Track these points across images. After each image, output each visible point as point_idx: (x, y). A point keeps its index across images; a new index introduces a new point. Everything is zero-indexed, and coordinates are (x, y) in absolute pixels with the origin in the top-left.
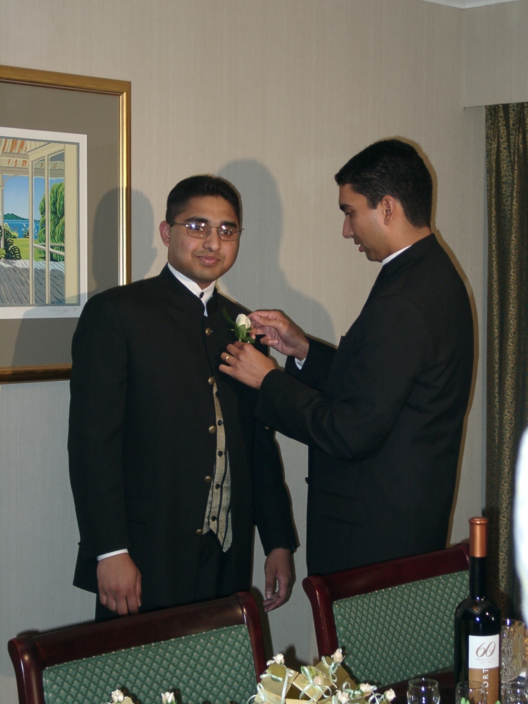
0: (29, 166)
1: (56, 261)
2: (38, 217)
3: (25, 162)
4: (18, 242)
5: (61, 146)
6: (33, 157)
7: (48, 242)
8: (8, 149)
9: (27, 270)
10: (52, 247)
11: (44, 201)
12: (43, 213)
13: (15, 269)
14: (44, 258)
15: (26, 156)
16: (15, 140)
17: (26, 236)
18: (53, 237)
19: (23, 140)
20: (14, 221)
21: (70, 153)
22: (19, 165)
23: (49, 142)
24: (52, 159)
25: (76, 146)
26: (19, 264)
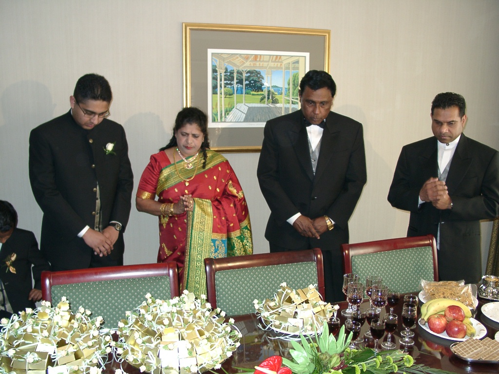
0: (283, 66)
1: (294, 104)
2: (287, 86)
3: (281, 65)
4: (277, 97)
5: (298, 57)
6: (285, 62)
7: (291, 96)
8: (274, 60)
9: (281, 108)
10: (293, 99)
11: (289, 80)
12: (289, 85)
13: (276, 107)
14: (289, 103)
15: (282, 62)
16: (277, 56)
17: (281, 94)
18: (293, 95)
19: (281, 56)
20: (276, 89)
21: (301, 60)
22: (279, 66)
23: (292, 56)
24: (293, 63)
25: (304, 58)
26: (278, 105)
